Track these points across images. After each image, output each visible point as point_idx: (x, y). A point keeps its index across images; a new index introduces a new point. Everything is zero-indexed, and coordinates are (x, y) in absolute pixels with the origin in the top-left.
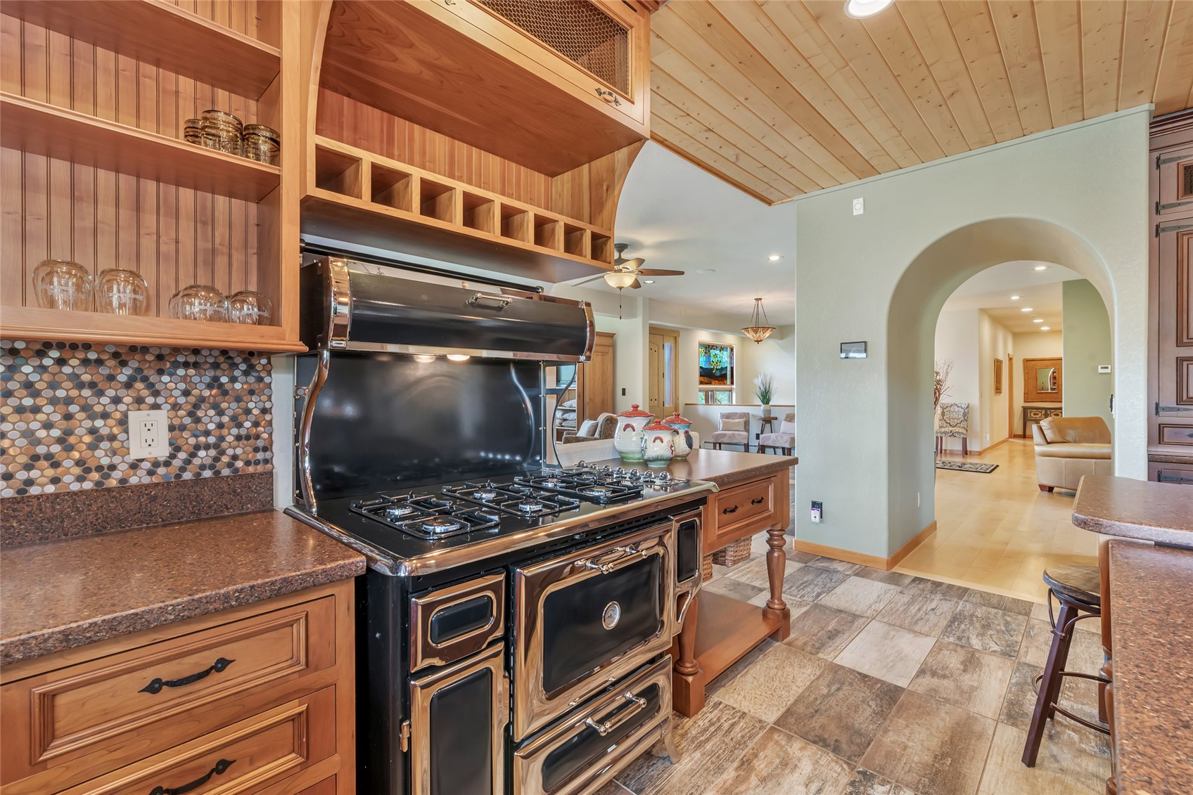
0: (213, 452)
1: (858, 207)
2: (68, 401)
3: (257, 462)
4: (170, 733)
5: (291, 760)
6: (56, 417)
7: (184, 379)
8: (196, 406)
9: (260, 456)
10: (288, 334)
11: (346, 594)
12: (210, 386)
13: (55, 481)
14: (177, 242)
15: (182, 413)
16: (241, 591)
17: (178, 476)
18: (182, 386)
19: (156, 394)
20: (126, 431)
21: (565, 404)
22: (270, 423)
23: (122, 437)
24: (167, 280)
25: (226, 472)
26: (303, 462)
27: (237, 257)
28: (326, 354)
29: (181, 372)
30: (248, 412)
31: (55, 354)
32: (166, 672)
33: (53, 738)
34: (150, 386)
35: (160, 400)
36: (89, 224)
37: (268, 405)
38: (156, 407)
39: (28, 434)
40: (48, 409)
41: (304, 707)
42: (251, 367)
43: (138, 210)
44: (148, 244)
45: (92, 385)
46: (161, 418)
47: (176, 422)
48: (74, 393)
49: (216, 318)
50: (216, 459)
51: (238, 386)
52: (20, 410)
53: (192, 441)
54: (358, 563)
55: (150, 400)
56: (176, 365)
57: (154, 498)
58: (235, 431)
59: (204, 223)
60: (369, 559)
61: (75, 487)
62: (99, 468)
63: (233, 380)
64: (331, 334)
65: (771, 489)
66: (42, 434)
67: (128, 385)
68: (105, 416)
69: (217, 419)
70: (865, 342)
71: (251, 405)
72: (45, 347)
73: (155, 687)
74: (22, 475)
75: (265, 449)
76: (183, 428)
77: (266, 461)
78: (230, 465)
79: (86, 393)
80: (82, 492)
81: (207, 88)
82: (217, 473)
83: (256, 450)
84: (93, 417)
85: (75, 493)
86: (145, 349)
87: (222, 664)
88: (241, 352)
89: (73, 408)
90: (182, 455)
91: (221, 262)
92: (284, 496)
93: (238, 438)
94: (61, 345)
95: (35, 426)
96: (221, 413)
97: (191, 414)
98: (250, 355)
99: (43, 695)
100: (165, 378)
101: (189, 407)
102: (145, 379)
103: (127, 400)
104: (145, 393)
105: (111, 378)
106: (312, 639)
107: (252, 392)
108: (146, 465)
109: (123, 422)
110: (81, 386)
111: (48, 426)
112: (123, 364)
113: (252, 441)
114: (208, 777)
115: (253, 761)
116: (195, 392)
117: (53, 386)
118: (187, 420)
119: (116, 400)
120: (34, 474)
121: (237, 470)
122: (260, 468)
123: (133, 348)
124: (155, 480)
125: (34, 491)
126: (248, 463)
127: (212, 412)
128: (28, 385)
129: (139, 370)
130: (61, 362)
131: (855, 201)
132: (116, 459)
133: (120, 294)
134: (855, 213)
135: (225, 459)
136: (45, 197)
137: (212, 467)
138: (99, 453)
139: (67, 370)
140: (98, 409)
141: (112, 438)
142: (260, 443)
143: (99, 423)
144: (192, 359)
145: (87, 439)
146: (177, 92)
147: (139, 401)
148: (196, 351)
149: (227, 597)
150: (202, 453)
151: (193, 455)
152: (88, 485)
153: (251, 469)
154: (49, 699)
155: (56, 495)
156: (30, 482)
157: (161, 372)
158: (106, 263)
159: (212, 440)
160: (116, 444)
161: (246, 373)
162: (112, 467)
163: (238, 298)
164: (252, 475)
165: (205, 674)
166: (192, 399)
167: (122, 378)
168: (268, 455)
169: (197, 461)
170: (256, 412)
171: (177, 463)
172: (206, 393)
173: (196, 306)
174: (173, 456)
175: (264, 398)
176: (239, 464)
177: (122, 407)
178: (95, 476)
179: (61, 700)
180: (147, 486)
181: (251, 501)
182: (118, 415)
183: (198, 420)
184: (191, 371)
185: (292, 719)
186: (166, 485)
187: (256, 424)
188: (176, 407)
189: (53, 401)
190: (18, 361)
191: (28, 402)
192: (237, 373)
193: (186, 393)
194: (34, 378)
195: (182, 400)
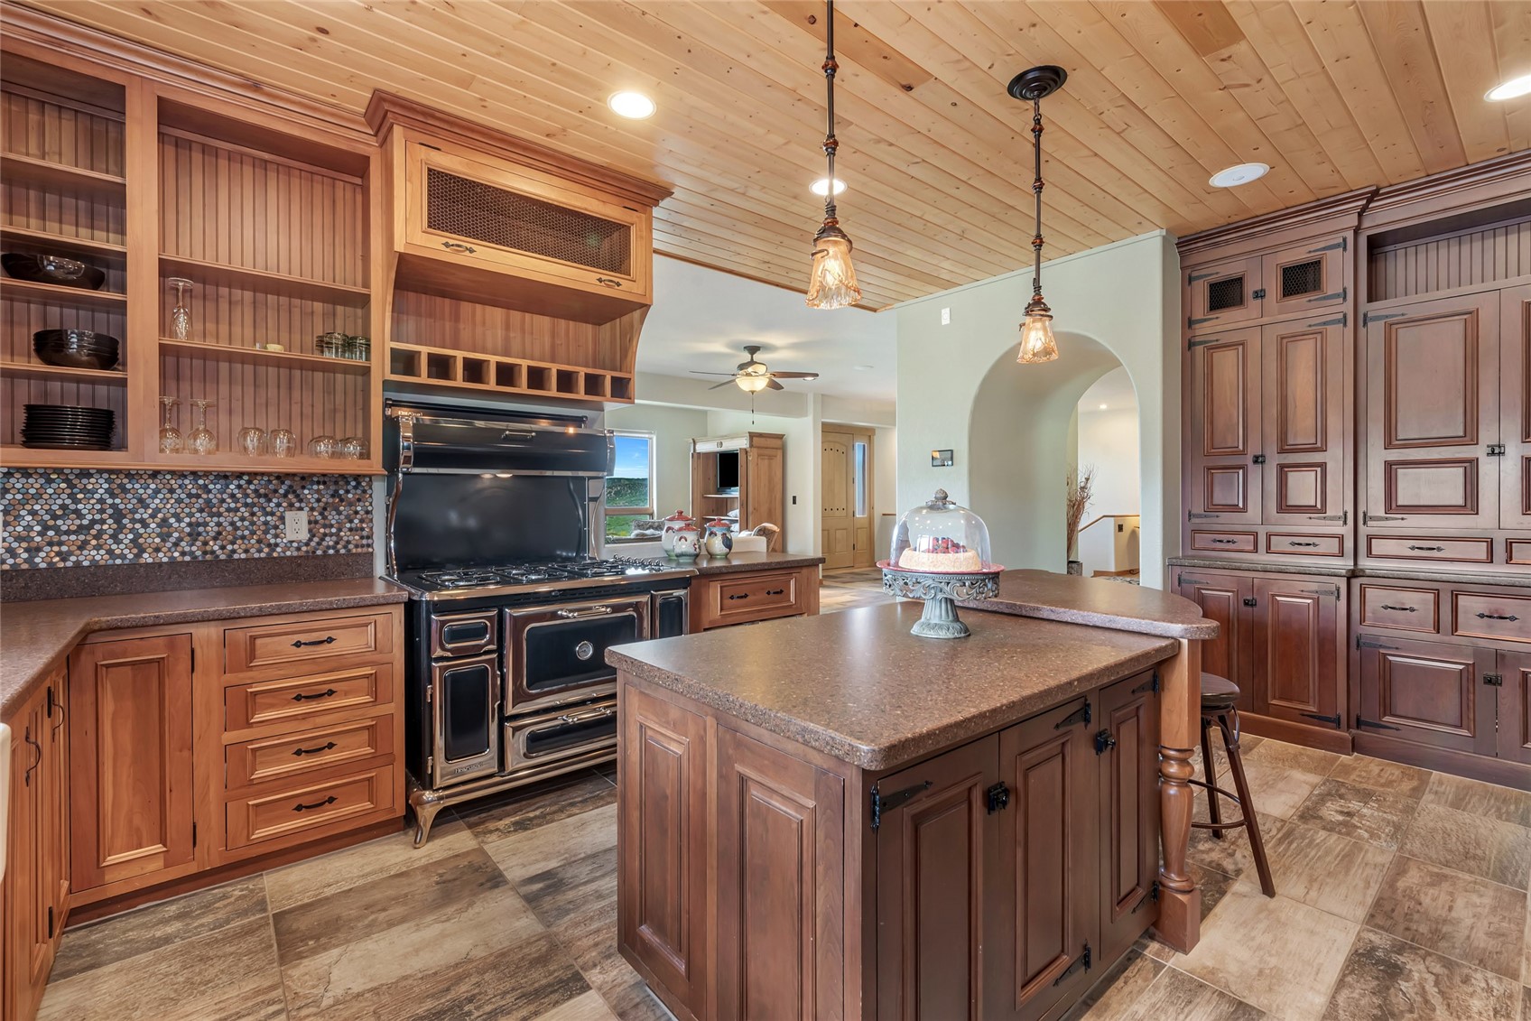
0: (334, 538)
1: (945, 318)
2: (254, 505)
3: (363, 546)
4: (306, 668)
5: (368, 699)
6: (246, 514)
7: (318, 491)
8: (325, 509)
9: (364, 542)
10: (376, 464)
11: (398, 614)
12: (333, 496)
13: (246, 551)
14: (313, 406)
15: (315, 513)
16: (338, 600)
17: (314, 552)
18: (316, 496)
19: (301, 501)
20: (284, 524)
21: (730, 514)
22: (371, 520)
23: (281, 527)
24: (307, 431)
25: (343, 551)
26: (390, 543)
27: (350, 412)
28: (400, 475)
29: (315, 487)
30: (356, 513)
31: (246, 478)
32: (303, 638)
33: (255, 658)
34: (297, 496)
35: (303, 505)
36: (264, 401)
37: (370, 508)
38: (301, 509)
39: (232, 524)
40: (243, 509)
41: (374, 672)
42: (359, 484)
43: (290, 388)
44: (296, 409)
45: (266, 496)
46: (303, 516)
47: (312, 518)
48: (256, 500)
49: (334, 455)
50: (337, 543)
51: (350, 496)
52: (229, 510)
53: (322, 530)
54: (405, 595)
55: (297, 505)
56: (313, 483)
57: (300, 565)
58: (348, 525)
59: (329, 393)
60: (410, 593)
61: (256, 555)
62: (269, 545)
63: (347, 492)
64: (402, 461)
65: (792, 583)
66: (239, 524)
67: (285, 496)
68: (272, 514)
69: (337, 517)
70: (952, 451)
71: (359, 508)
72: (239, 475)
73: (298, 644)
74: (229, 547)
75: (368, 537)
76: (316, 522)
77: (368, 546)
78: (345, 547)
79: (262, 500)
80: (260, 558)
81: (331, 306)
82: (337, 551)
83: (362, 538)
84: (266, 514)
85: (256, 559)
86: (294, 475)
87: (330, 640)
88: (351, 475)
89: (255, 509)
90: (316, 539)
91: (339, 416)
92: (380, 568)
93: (351, 530)
94: (249, 474)
95: (236, 519)
96: (339, 513)
97: (321, 514)
98: (357, 477)
99: (251, 636)
100: (306, 492)
101: (320, 510)
102: (294, 492)
103: (285, 504)
104: (294, 500)
105: (276, 491)
106: (379, 635)
107: (359, 500)
108: (295, 545)
109: (282, 519)
110: (259, 496)
111: (243, 519)
112: (283, 483)
113: (359, 532)
114: (323, 695)
115: (346, 694)
116: (324, 500)
117: (247, 496)
118: (319, 518)
119: (279, 505)
120: (236, 547)
121: (349, 550)
122: (365, 550)
123: (288, 475)
124: (301, 554)
125: (236, 556)
126: (357, 546)
127: (334, 513)
128: (233, 496)
129: (290, 487)
130: (249, 482)
131: (943, 311)
132: (279, 540)
133: (281, 442)
134: (943, 324)
135: (342, 543)
136: (240, 388)
137: (334, 548)
138: (269, 536)
139: (252, 487)
140: (268, 509)
141: (276, 527)
142: (364, 533)
143: (269, 518)
144: (322, 479)
145: (263, 528)
146: (313, 312)
147: (291, 505)
148: (324, 475)
149: (331, 603)
150: (328, 539)
151: (323, 540)
152: (263, 555)
153: (359, 550)
154: (253, 638)
155: (247, 559)
156: (234, 551)
157: (304, 488)
158: (272, 425)
159: (334, 530)
160: (278, 531)
161: (356, 488)
162: (277, 545)
163: (346, 441)
164: (359, 554)
165: (321, 642)
166: (321, 504)
167: (281, 491)
168: (370, 541)
169: (325, 543)
170: (362, 513)
171: (313, 544)
172: (331, 500)
173: (322, 447)
174: (310, 540)
175: (367, 504)
176: (351, 546)
177: (281, 509)
178: (266, 550)
179: (258, 642)
180: (296, 557)
181: (358, 570)
182: (278, 514)
183: (325, 518)
184: (321, 487)
185: (367, 676)
186: (306, 557)
187: (362, 521)
188: (312, 509)
189: (246, 505)
190: (228, 481)
191: (233, 505)
192: (349, 487)
193: (318, 501)
194: (236, 491)
195: (315, 505)
